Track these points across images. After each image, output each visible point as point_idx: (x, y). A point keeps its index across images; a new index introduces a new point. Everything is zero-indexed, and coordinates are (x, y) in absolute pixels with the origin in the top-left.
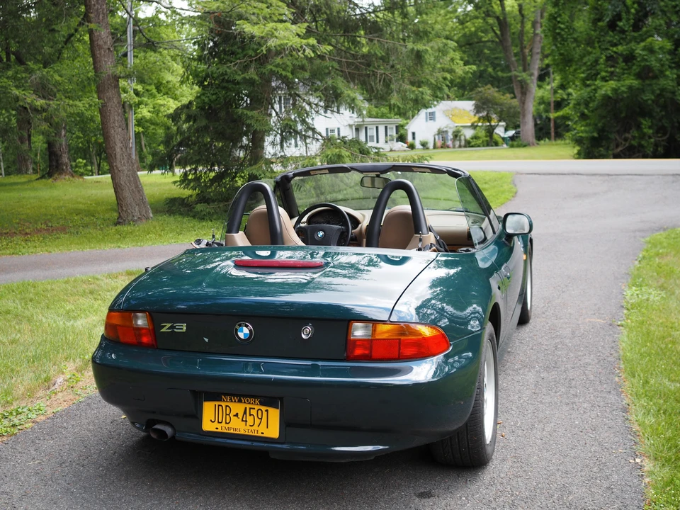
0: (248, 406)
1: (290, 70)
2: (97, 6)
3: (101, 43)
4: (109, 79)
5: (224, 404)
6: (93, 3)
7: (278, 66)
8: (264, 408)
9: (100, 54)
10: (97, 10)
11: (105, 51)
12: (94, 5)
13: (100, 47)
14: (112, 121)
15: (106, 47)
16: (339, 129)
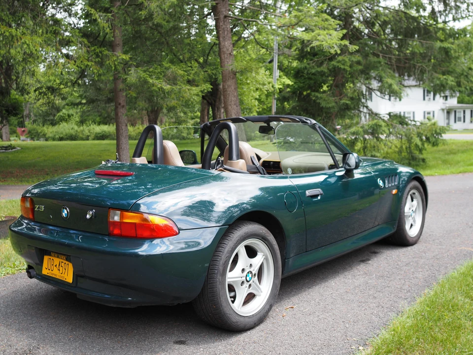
0: (61, 260)
1: (348, 65)
2: (223, 26)
3: (225, 50)
4: (229, 73)
5: (51, 258)
6: (221, 24)
7: (339, 62)
8: (67, 263)
9: (224, 57)
10: (224, 29)
11: (227, 55)
12: (222, 26)
13: (224, 53)
14: (230, 100)
15: (228, 52)
16: (434, 112)
